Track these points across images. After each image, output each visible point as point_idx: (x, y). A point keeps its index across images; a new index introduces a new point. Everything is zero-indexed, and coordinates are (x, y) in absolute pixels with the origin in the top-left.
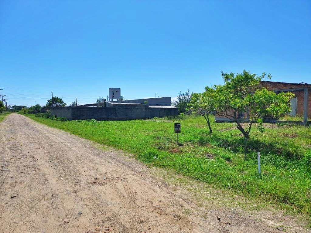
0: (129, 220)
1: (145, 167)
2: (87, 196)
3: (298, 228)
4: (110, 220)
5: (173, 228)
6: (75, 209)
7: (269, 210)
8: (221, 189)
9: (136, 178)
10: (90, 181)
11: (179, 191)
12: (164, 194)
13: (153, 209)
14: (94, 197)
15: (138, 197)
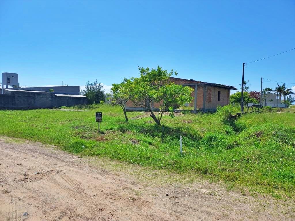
0: (87, 211)
1: (76, 158)
2: (24, 195)
3: (222, 192)
4: (66, 214)
5: (133, 209)
6: (16, 211)
7: (198, 181)
8: (156, 169)
9: (72, 169)
10: (18, 178)
11: (122, 176)
12: (109, 181)
13: (105, 196)
14: (34, 195)
15: (85, 187)
